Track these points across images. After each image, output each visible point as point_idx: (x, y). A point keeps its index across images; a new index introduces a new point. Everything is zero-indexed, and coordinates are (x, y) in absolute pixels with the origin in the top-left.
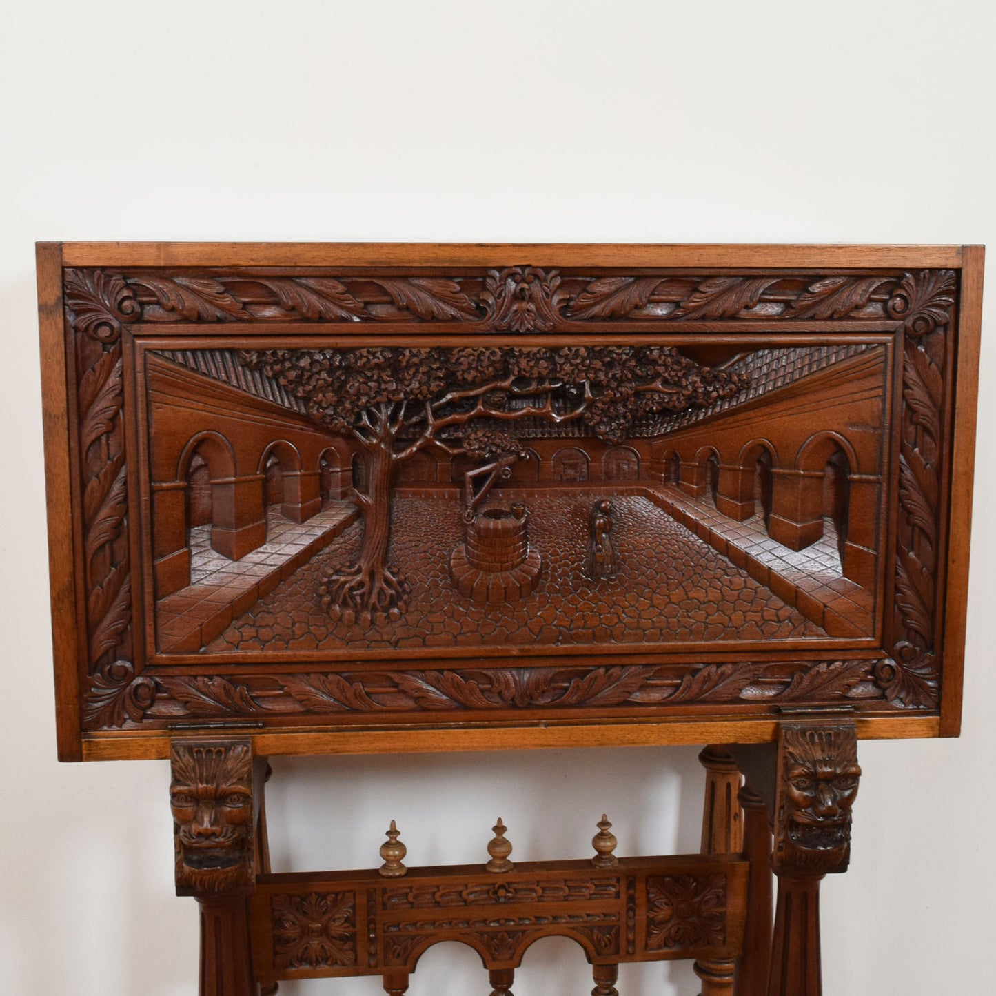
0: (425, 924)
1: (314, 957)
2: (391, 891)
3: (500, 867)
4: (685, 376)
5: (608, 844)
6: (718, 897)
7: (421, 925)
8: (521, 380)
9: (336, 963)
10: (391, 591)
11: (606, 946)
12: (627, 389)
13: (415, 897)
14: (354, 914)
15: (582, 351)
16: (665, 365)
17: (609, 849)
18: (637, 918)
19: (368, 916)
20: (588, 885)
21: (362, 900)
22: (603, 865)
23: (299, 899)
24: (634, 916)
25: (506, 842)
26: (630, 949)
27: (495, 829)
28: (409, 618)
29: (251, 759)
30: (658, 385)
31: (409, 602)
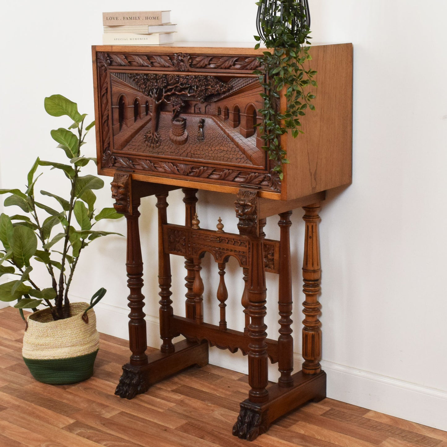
0: (201, 245)
1: (177, 249)
2: (194, 233)
4: (216, 84)
6: (272, 253)
8: (182, 84)
9: (182, 252)
10: (156, 139)
11: (244, 262)
12: (203, 88)
13: (199, 236)
14: (185, 238)
15: (193, 76)
16: (211, 81)
19: (188, 239)
20: (239, 242)
25: (222, 224)
27: (218, 220)
28: (161, 147)
29: (128, 179)
30: (210, 87)
31: (161, 143)
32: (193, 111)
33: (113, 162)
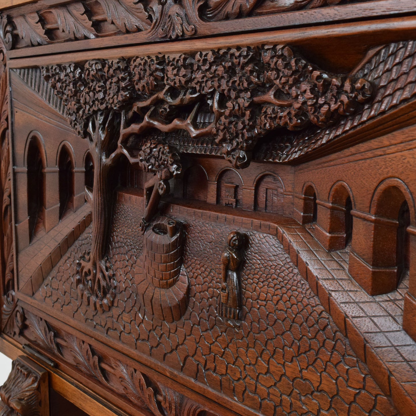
8: (174, 92)
10: (104, 283)
28: (115, 311)
29: (38, 388)
30: (270, 96)
31: (114, 296)
32: (211, 198)
33: (20, 324)
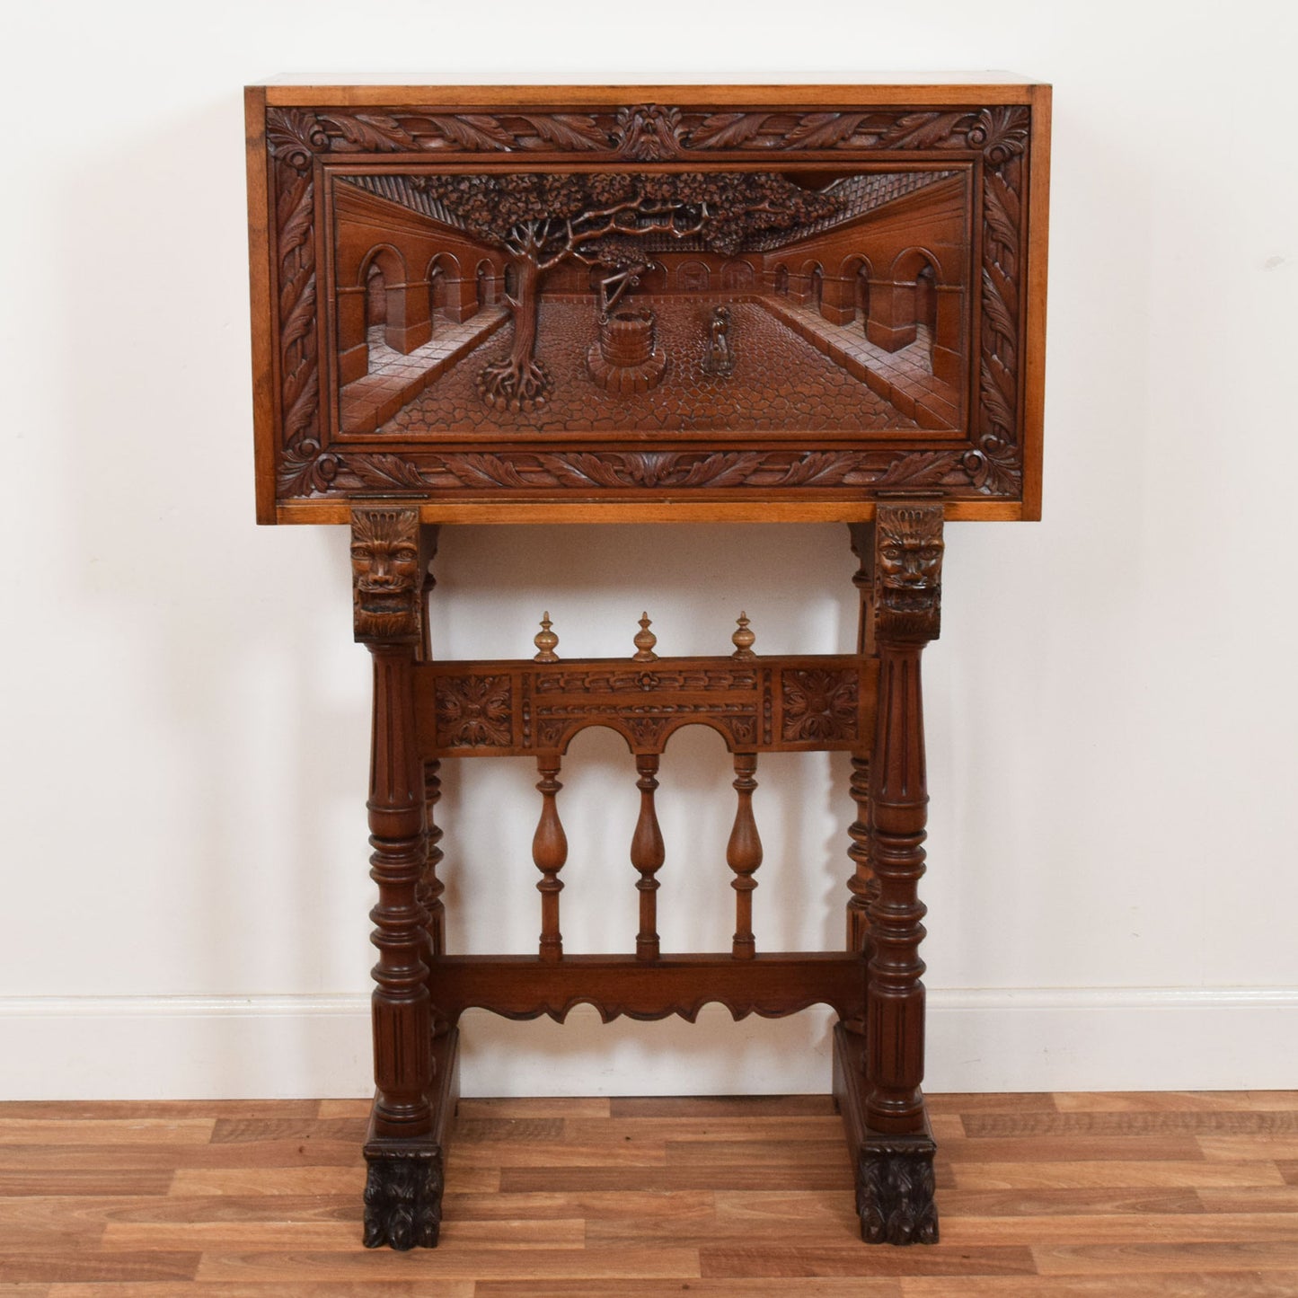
0: (574, 709)
1: (473, 738)
2: (544, 676)
3: (645, 656)
4: (789, 198)
5: (747, 638)
6: (851, 693)
7: (572, 709)
8: (648, 202)
9: (493, 743)
10: (535, 382)
11: (744, 735)
12: (738, 208)
13: (567, 682)
14: (510, 697)
15: (700, 177)
16: (771, 189)
17: (747, 643)
18: (773, 709)
19: (523, 698)
20: (728, 676)
21: (517, 683)
22: (741, 658)
23: (459, 682)
24: (771, 707)
25: (650, 634)
26: (767, 739)
27: (640, 622)
28: (553, 406)
29: (418, 523)
31: (552, 392)
33: (329, 476)
